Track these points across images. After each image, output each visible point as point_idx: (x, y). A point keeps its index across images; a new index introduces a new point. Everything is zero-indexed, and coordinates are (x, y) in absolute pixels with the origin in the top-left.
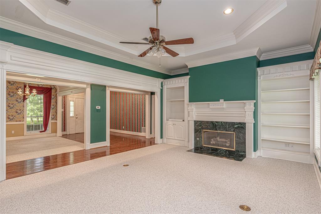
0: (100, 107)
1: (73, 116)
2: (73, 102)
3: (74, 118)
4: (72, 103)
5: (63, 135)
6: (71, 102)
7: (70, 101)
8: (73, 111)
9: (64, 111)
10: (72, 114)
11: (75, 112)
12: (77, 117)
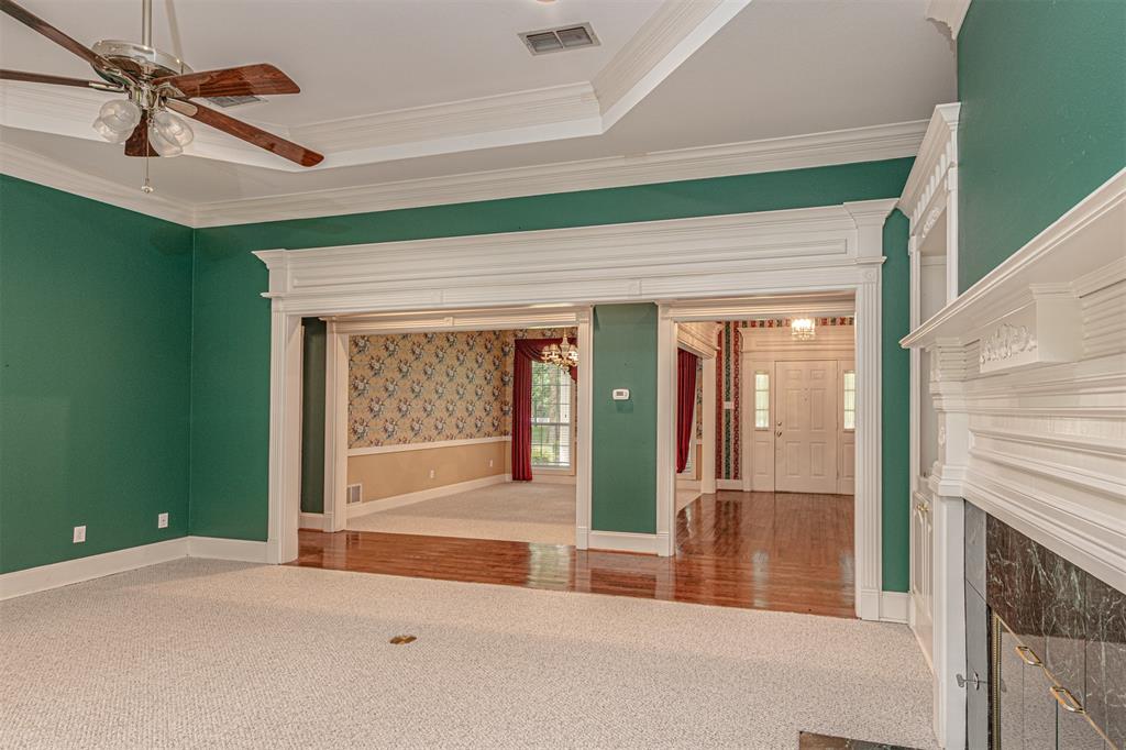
0: (626, 392)
1: (767, 425)
2: (767, 376)
3: (770, 436)
4: (762, 381)
5: (718, 491)
6: (758, 376)
7: (756, 373)
8: (767, 407)
9: (736, 410)
10: (762, 421)
11: (772, 410)
12: (779, 429)
